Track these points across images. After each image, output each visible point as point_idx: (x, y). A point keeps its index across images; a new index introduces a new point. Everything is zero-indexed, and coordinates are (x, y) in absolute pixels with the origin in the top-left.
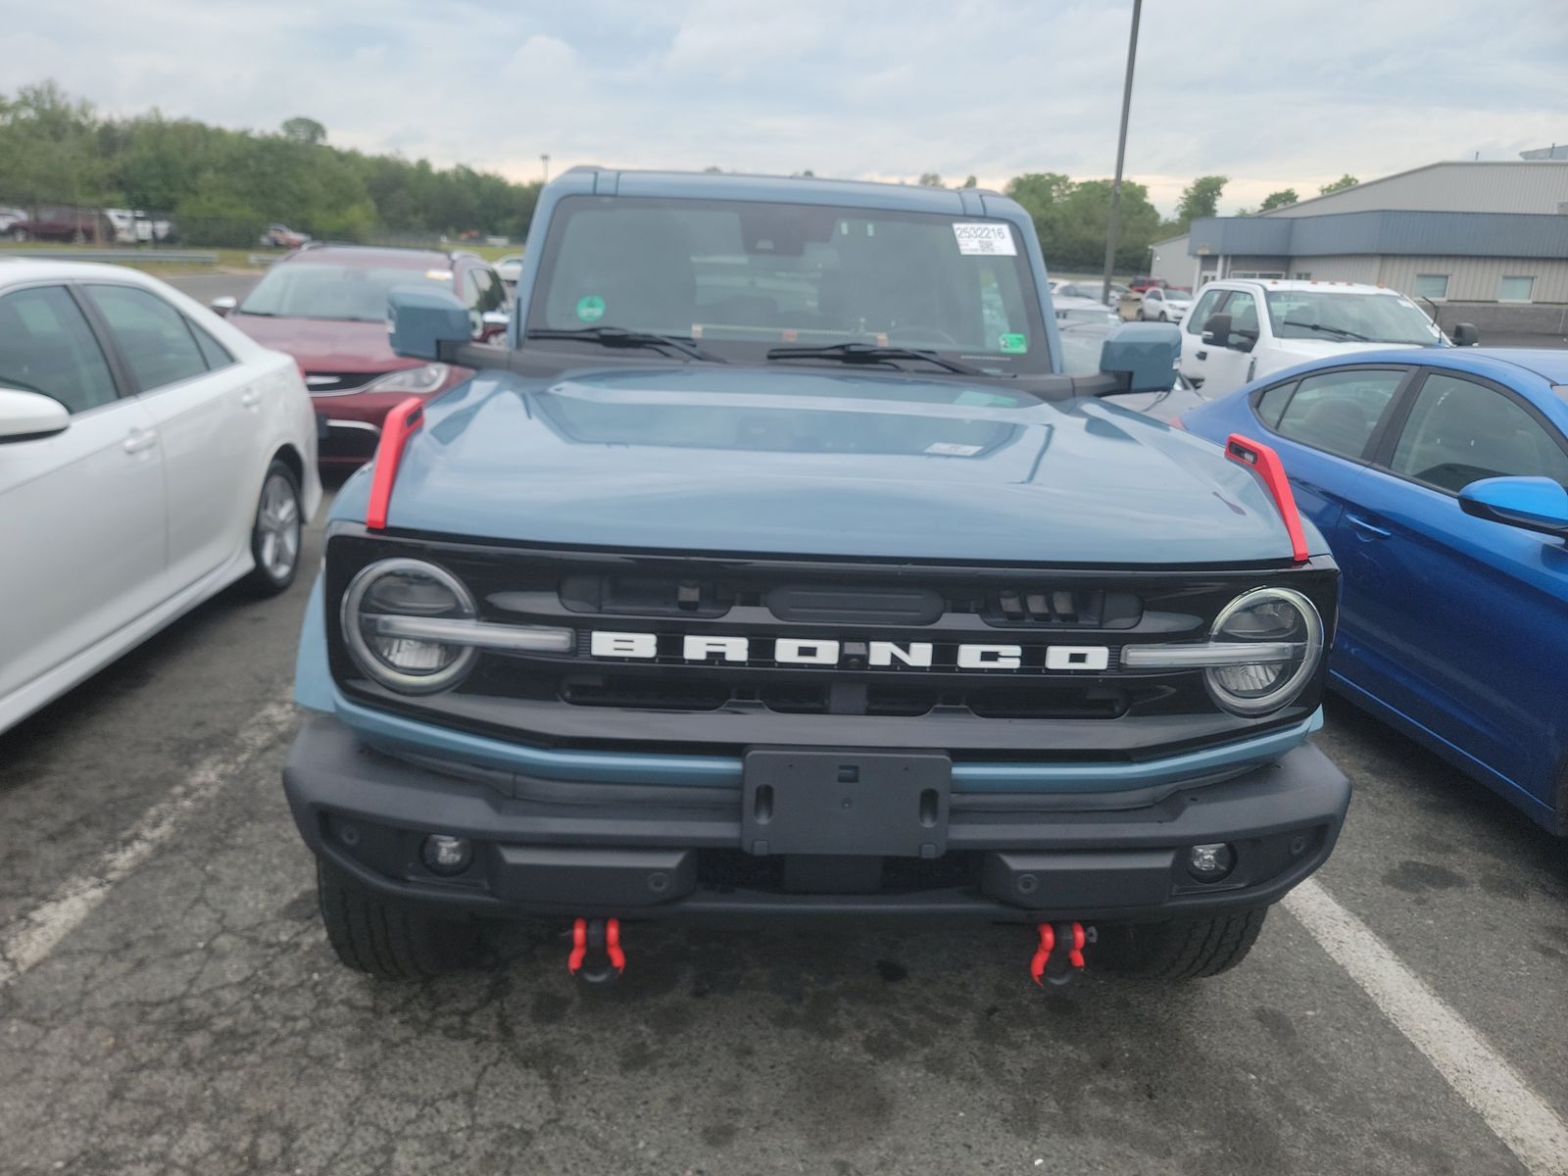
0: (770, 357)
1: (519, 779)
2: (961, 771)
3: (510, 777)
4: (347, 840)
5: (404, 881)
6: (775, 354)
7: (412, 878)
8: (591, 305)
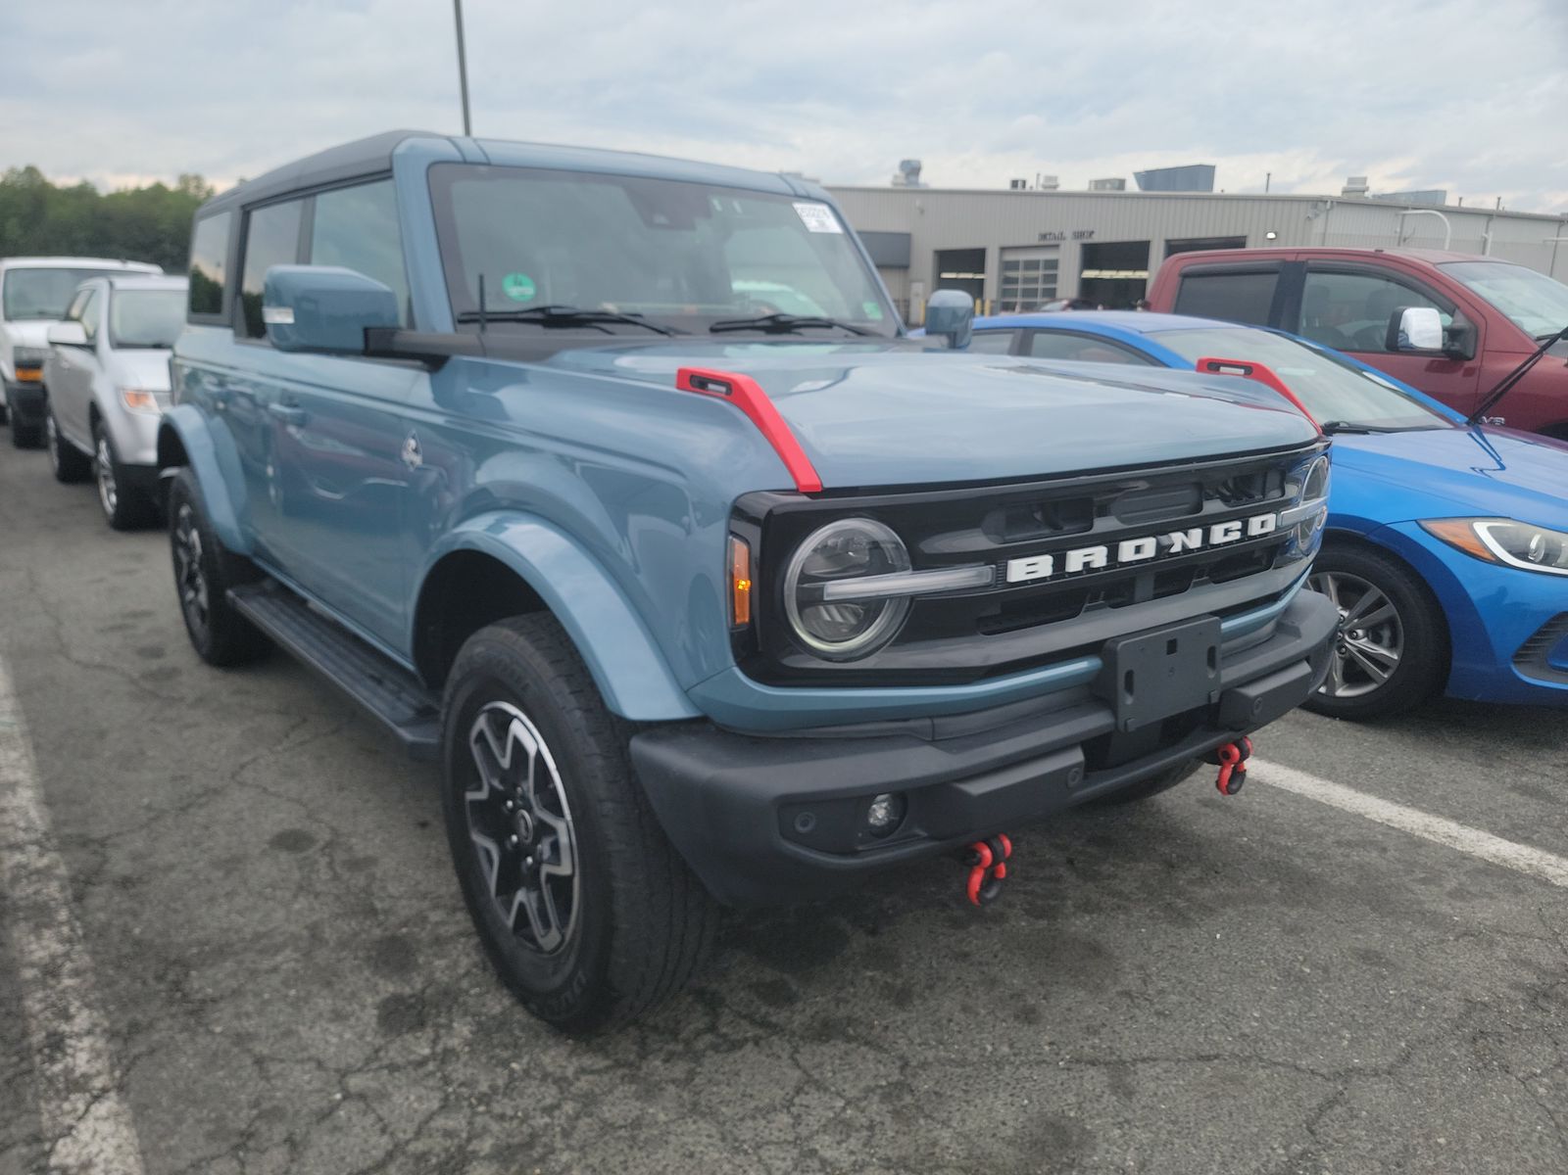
0: (714, 330)
1: (937, 721)
2: (1226, 625)
3: (928, 722)
4: (800, 829)
5: (854, 853)
6: (719, 327)
7: (860, 848)
8: (519, 283)
